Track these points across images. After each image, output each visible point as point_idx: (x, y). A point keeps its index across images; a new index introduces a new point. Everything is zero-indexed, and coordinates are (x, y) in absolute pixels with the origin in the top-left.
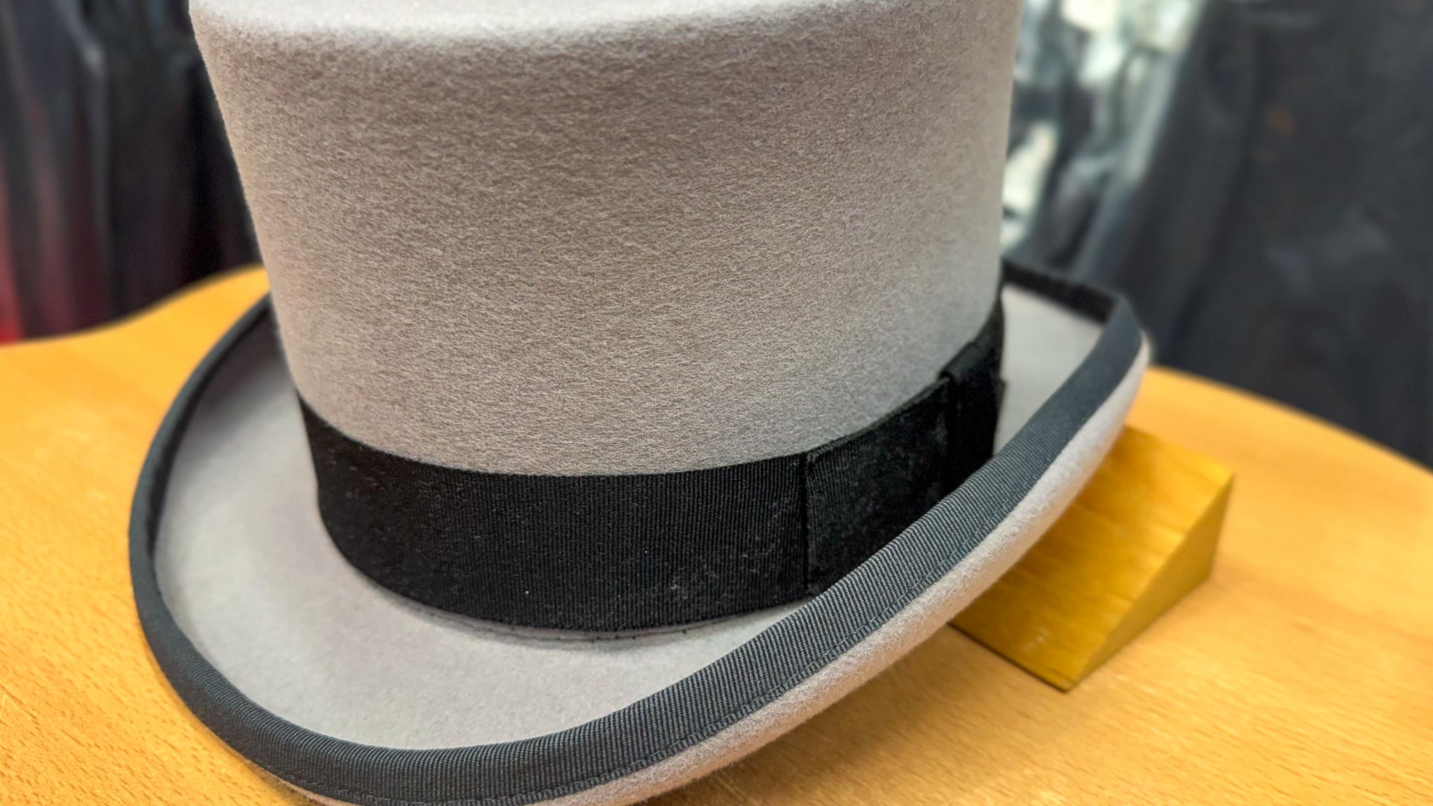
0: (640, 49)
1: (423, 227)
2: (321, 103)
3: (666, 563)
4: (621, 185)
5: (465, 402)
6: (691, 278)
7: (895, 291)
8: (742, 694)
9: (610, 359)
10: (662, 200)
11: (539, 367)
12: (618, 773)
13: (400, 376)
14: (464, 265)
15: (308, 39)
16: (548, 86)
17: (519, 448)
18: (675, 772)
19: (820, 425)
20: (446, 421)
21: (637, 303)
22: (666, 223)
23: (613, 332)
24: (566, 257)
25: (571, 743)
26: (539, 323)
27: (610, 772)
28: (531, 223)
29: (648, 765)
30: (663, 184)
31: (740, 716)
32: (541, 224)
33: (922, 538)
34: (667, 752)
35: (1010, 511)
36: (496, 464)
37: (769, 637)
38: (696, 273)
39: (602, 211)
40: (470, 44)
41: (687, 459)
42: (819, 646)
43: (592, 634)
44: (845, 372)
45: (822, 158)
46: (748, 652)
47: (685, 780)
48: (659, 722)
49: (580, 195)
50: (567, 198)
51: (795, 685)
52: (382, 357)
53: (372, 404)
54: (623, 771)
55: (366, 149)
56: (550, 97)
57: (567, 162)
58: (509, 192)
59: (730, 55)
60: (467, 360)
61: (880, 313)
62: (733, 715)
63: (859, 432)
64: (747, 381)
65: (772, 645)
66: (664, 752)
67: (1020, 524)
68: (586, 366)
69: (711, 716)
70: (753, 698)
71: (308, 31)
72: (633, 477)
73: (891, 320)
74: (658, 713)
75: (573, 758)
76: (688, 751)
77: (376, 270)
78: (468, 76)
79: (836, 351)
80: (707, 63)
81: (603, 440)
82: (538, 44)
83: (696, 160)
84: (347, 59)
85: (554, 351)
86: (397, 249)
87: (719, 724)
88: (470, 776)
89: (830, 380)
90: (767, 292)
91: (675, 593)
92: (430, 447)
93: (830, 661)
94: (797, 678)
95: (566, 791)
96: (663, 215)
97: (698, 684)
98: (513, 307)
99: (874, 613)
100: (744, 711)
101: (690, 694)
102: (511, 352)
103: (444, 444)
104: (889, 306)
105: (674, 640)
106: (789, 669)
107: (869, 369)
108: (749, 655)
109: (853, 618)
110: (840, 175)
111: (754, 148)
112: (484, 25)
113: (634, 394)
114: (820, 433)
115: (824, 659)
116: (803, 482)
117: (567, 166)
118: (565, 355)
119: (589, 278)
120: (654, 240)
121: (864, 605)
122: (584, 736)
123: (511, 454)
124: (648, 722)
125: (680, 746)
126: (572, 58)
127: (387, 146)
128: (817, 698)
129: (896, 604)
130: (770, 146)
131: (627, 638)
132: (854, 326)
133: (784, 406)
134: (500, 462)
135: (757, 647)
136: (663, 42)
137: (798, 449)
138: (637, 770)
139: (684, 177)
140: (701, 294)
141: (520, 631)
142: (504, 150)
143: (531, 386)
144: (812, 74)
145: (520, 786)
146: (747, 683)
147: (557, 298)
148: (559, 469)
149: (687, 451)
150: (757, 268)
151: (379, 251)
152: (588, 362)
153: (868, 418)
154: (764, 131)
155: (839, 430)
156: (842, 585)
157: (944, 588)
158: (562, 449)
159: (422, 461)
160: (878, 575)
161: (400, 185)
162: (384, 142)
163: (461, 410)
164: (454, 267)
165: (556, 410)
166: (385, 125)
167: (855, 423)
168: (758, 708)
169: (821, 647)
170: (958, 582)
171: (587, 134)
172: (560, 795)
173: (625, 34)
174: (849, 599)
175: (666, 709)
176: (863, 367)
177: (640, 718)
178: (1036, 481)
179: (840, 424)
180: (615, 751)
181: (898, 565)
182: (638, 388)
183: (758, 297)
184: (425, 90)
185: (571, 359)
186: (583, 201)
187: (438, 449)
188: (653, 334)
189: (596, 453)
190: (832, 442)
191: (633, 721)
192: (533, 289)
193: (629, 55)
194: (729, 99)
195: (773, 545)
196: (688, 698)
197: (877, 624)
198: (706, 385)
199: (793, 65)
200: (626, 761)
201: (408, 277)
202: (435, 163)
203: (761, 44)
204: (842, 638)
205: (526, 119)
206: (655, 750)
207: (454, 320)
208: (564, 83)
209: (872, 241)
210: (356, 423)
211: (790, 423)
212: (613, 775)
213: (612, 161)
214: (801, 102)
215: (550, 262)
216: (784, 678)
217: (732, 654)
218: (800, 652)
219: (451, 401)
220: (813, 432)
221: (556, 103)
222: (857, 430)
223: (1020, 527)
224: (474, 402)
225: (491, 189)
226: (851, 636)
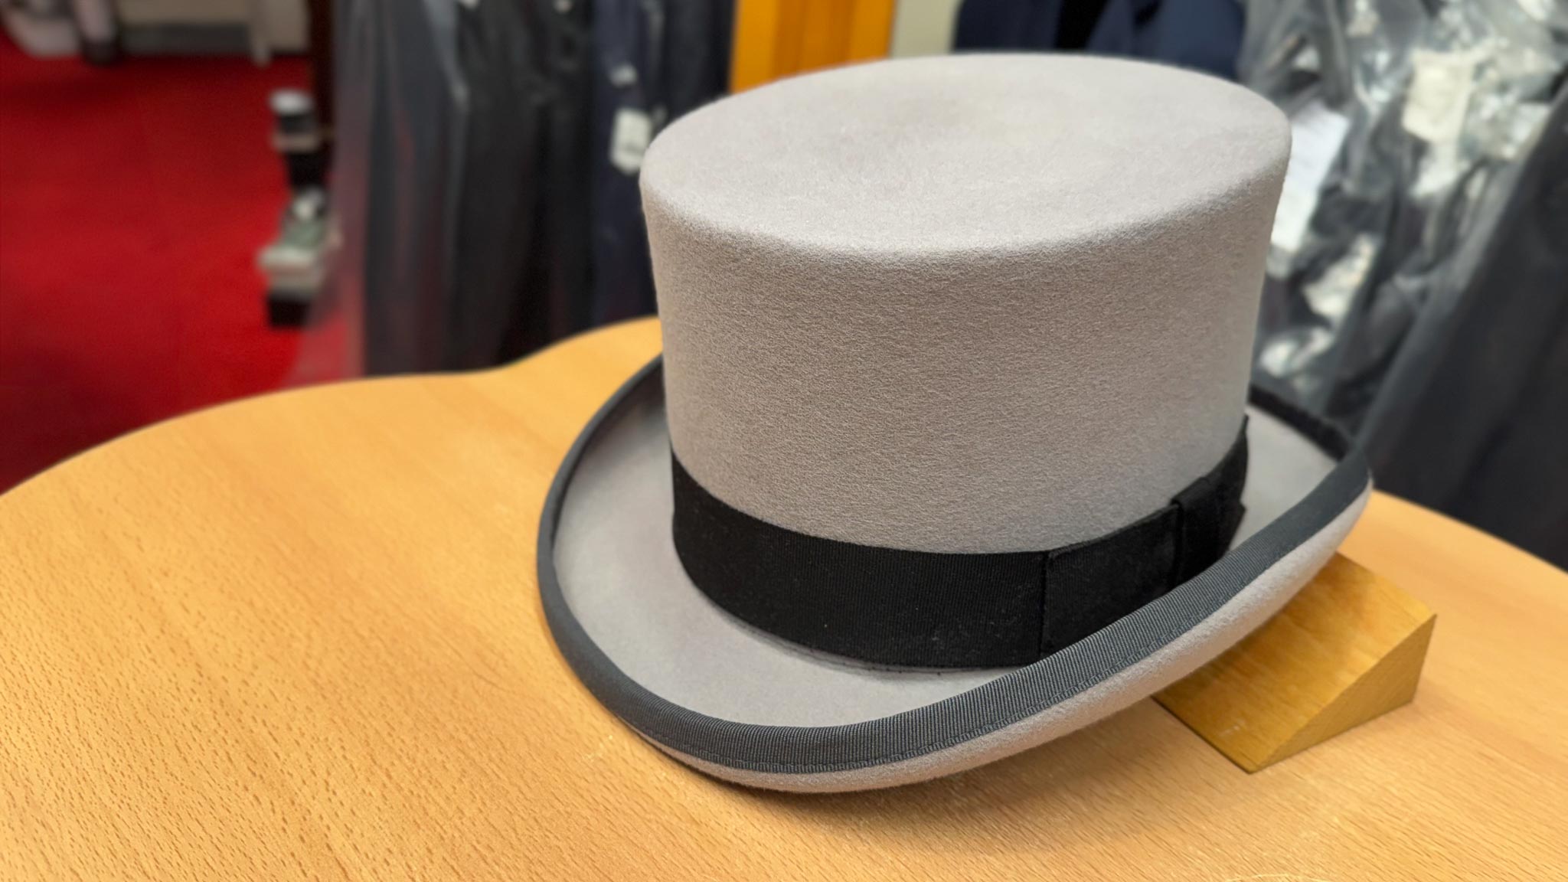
0: (955, 269)
1: (792, 365)
2: (736, 278)
3: (931, 620)
4: (930, 353)
5: (801, 484)
6: (973, 417)
7: (1134, 436)
8: (976, 720)
9: (907, 467)
10: (958, 363)
11: (857, 467)
12: (881, 761)
13: (758, 460)
14: (816, 393)
15: (734, 237)
16: (889, 288)
17: (834, 521)
18: (921, 768)
19: (1062, 531)
20: (785, 495)
21: (932, 431)
22: (959, 379)
23: (912, 449)
24: (885, 396)
25: (851, 735)
26: (861, 437)
27: (875, 759)
28: (865, 372)
29: (903, 759)
30: (960, 353)
31: (973, 735)
32: (871, 373)
33: (1129, 628)
34: (918, 753)
35: (1205, 618)
36: (817, 530)
37: (1001, 683)
38: (976, 414)
39: (914, 368)
40: (842, 257)
41: (955, 544)
42: (1037, 695)
43: (870, 665)
44: (1087, 494)
45: (1080, 341)
46: (984, 691)
47: (927, 777)
48: (914, 730)
49: (901, 356)
50: (892, 358)
51: (1016, 721)
52: (748, 446)
53: (736, 476)
54: (885, 760)
55: (762, 311)
56: (890, 294)
57: (896, 335)
58: (853, 350)
59: (1018, 275)
60: (807, 455)
61: (1120, 451)
62: (968, 735)
63: (1095, 540)
64: (1007, 493)
65: (1002, 690)
66: (915, 752)
67: (1211, 629)
68: (889, 470)
69: (952, 732)
70: (984, 724)
71: (735, 232)
72: (913, 552)
73: (1129, 457)
74: (914, 724)
75: (851, 745)
76: (933, 754)
77: (755, 388)
78: (837, 276)
79: (1080, 478)
80: (1000, 279)
81: (895, 523)
82: (887, 262)
83: (985, 340)
84: (758, 255)
85: (868, 457)
86: (771, 377)
87: (957, 738)
88: (779, 747)
89: (1074, 499)
90: (1029, 431)
91: (934, 643)
92: (771, 512)
93: (1045, 708)
94: (1019, 716)
95: (844, 767)
96: (958, 374)
97: (945, 708)
98: (845, 425)
99: (1083, 678)
100: (976, 733)
101: (938, 714)
102: (838, 454)
103: (782, 511)
104: (1128, 446)
105: (931, 679)
106: (1013, 709)
107: (1107, 493)
108: (984, 694)
109: (1066, 679)
110: (1094, 352)
111: (1029, 334)
112: (852, 245)
113: (921, 494)
114: (1062, 537)
115: (1040, 706)
116: (1044, 573)
117: (895, 338)
118: (876, 461)
119: (900, 411)
120: (948, 389)
121: (1076, 672)
122: (861, 730)
123: (828, 525)
124: (907, 728)
125: (927, 750)
126: (908, 272)
127: (776, 312)
128: (1032, 734)
129: (1101, 674)
130: (1041, 333)
131: (895, 671)
132: (1097, 459)
133: (1034, 514)
134: (819, 529)
135: (991, 689)
136: (971, 266)
137: (1042, 548)
138: (895, 761)
139: (975, 350)
140: (978, 429)
141: (817, 654)
142: (854, 324)
143: (849, 480)
144: (1077, 286)
145: (812, 759)
146: (981, 713)
147: (876, 422)
148: (860, 540)
149: (956, 539)
150: (1023, 414)
151: (758, 376)
152: (891, 468)
153: (1104, 530)
154: (1037, 323)
155: (1078, 537)
156: (1061, 655)
157: (1142, 668)
158: (864, 526)
159: (764, 521)
160: (1090, 650)
161: (781, 337)
162: (774, 309)
163: (797, 489)
164: (808, 393)
165: (864, 498)
166: (777, 299)
167: (1092, 533)
168: (987, 733)
169: (1039, 696)
170: (1153, 665)
171: (911, 319)
172: (839, 770)
173: (946, 260)
174: (1065, 665)
175: (920, 721)
176: (1102, 491)
177: (901, 725)
178: (1231, 597)
179: (1079, 532)
180: (881, 745)
181: (1107, 646)
182: (925, 490)
183: (1022, 434)
184: (808, 282)
185: (879, 464)
186: (903, 361)
187: (777, 514)
188: (940, 453)
189: (889, 532)
190: (1071, 545)
191: (895, 726)
192: (860, 414)
193: (948, 272)
194: (1014, 302)
195: (1015, 618)
196: (936, 717)
197: (1084, 687)
198: (974, 492)
199: (1063, 281)
200: (888, 753)
201: (776, 396)
202: (807, 327)
203: (1041, 268)
204: (1056, 693)
205: (872, 306)
206: (909, 749)
207: (802, 428)
208: (901, 287)
209: (1117, 399)
210: (720, 487)
211: (1038, 527)
212: (877, 761)
213: (926, 337)
214: (1067, 305)
215: (874, 397)
216: (1008, 714)
217: (972, 692)
218: (1023, 698)
219: (792, 482)
220: (1056, 537)
221: (893, 299)
222: (1093, 538)
223: (1211, 631)
224: (807, 485)
225: (841, 347)
226: (1063, 692)
